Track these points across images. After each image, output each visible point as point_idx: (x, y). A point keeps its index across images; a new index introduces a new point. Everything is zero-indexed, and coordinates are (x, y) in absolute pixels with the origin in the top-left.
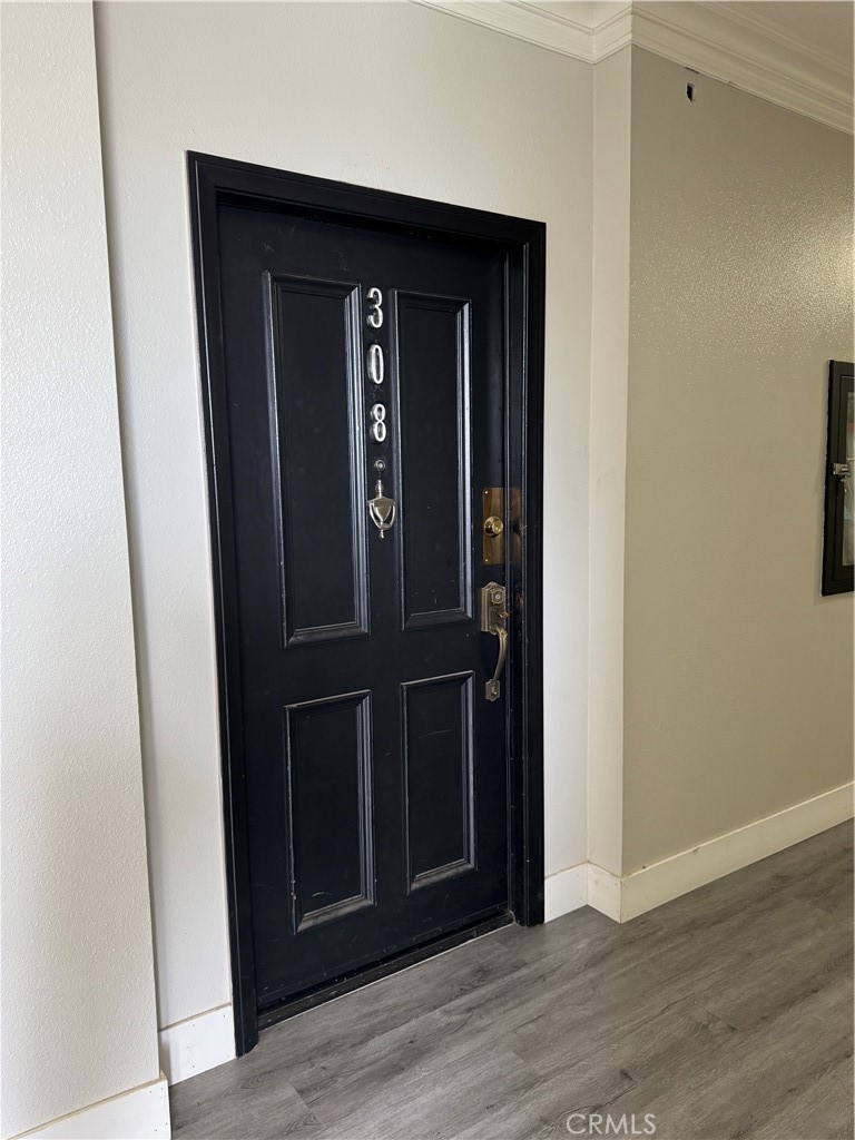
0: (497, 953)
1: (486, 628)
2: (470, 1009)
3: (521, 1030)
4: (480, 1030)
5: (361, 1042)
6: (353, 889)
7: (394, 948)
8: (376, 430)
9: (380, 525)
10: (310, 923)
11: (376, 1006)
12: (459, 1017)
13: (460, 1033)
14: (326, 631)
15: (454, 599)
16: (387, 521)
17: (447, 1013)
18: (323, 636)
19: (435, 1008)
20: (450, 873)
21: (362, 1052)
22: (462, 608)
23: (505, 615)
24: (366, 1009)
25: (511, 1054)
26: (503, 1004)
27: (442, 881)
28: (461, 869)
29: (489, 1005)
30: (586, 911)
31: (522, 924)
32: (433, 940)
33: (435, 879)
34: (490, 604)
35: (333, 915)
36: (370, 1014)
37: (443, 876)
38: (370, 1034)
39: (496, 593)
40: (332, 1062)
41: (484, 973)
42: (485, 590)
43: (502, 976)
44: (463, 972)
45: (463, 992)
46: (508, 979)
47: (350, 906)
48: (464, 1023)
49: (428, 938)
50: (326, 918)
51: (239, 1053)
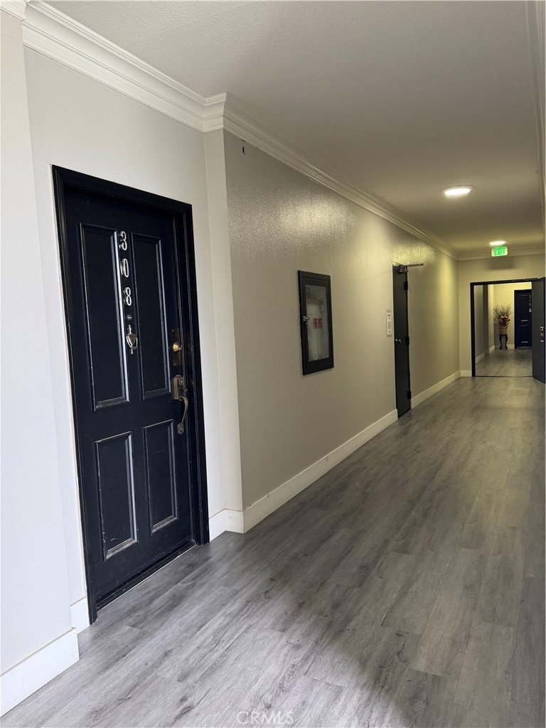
0: (193, 558)
1: (177, 398)
2: (194, 579)
3: (221, 579)
4: (203, 584)
5: (150, 603)
6: (128, 535)
7: (146, 565)
8: (127, 300)
9: (131, 346)
10: (111, 555)
11: (147, 590)
12: (190, 583)
13: (195, 587)
14: (111, 402)
15: (161, 383)
16: (134, 345)
17: (184, 583)
18: (110, 404)
19: (177, 583)
20: (168, 523)
21: (152, 606)
22: (166, 388)
23: (186, 390)
24: (143, 593)
25: (222, 587)
26: (209, 573)
27: (165, 527)
28: (172, 520)
29: (202, 575)
30: (226, 533)
31: (200, 544)
32: (163, 559)
33: (162, 526)
34: (179, 385)
35: (121, 549)
36: (147, 593)
37: (165, 524)
38: (152, 600)
39: (179, 380)
40: (141, 613)
41: (192, 566)
42: (175, 380)
43: (202, 564)
44: (182, 568)
45: (187, 575)
46: (205, 564)
47: (127, 544)
48: (195, 584)
49: (160, 558)
50: (118, 551)
51: (91, 623)
